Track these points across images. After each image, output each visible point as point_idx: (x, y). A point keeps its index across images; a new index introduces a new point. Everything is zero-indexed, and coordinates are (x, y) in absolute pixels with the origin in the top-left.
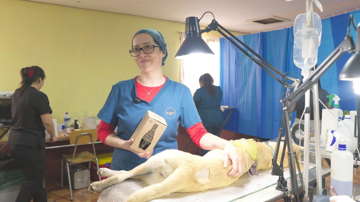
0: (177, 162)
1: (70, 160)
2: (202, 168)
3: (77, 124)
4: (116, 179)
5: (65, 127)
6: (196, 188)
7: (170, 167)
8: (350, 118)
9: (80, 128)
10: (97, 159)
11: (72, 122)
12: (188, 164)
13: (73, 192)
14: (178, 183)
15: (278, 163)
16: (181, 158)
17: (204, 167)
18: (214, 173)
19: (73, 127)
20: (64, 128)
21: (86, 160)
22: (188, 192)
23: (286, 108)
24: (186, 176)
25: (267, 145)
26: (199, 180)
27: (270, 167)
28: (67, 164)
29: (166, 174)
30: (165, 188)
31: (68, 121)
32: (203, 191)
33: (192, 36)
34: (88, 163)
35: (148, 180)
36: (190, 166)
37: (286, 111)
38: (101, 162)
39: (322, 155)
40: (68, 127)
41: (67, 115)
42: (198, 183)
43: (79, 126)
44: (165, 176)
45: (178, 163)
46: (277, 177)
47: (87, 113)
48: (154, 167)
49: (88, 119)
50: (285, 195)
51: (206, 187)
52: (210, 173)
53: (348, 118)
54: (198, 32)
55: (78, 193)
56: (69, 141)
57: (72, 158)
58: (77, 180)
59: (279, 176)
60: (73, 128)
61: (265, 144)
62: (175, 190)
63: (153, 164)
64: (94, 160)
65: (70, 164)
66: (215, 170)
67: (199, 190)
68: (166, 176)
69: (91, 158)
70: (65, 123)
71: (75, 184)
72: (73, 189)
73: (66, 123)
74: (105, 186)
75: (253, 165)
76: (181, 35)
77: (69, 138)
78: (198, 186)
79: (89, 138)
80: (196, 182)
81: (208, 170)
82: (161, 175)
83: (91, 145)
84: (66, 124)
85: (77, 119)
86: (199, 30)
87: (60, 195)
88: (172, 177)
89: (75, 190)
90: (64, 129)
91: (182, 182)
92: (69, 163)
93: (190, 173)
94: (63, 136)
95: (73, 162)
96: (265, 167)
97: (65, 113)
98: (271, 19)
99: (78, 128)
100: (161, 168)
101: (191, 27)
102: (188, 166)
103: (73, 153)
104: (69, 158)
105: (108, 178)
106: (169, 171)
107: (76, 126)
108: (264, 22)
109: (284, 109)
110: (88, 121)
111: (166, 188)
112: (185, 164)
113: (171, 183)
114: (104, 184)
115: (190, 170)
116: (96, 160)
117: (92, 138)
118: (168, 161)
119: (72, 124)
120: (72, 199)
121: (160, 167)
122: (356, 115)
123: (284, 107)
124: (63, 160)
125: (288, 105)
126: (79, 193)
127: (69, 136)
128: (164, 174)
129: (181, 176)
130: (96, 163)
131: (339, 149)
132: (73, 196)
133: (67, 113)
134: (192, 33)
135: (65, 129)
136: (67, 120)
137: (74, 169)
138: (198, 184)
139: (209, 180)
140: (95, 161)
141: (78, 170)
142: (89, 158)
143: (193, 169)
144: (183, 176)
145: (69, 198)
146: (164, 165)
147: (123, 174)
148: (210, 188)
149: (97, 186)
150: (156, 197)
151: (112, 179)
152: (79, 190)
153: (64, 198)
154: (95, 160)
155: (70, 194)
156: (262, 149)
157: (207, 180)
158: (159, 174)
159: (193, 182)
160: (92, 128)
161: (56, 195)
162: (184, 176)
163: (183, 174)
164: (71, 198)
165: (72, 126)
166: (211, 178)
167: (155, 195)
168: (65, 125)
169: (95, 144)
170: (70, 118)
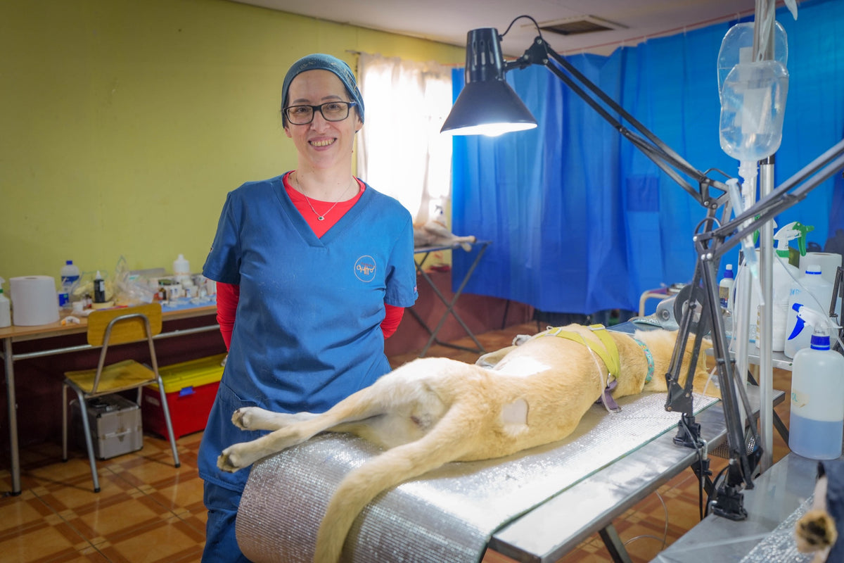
0: (453, 390)
1: (88, 387)
2: (510, 399)
3: (102, 289)
4: (295, 435)
5: (67, 299)
6: (500, 449)
7: (438, 403)
8: (820, 273)
9: (111, 299)
10: (160, 380)
11: (85, 286)
12: (481, 392)
13: (98, 467)
14: (461, 439)
15: (681, 382)
16: (461, 379)
17: (515, 397)
18: (539, 409)
19: (91, 298)
20: (64, 303)
21: (131, 385)
22: (481, 458)
23: (709, 255)
24: (479, 421)
25: (631, 339)
26: (506, 429)
27: (641, 389)
28: (81, 397)
29: (429, 419)
30: (432, 454)
31: (75, 283)
32: (513, 454)
33: (484, 78)
34: (135, 391)
35: (378, 432)
36: (487, 397)
37: (708, 262)
38: (170, 385)
39: (750, 358)
40: (78, 299)
41: (70, 266)
42: (505, 436)
43: (108, 295)
44: (426, 424)
45: (457, 390)
46: (677, 417)
47: (125, 262)
48: (396, 402)
49: (129, 276)
50: (698, 456)
51: (520, 445)
52: (528, 412)
53: (816, 273)
54: (499, 66)
55: (111, 467)
56: (85, 334)
57: (94, 380)
58: (107, 435)
59: (680, 414)
60: (90, 301)
61: (629, 337)
62: (454, 457)
63: (391, 395)
64: (154, 384)
65: (87, 397)
66: (539, 404)
67: (504, 454)
68: (429, 423)
69: (146, 379)
70: (66, 289)
71: (102, 444)
72: (99, 460)
73: (68, 287)
74: (264, 454)
75: (607, 388)
76: (357, 59)
77: (86, 328)
78: (503, 444)
79: (140, 327)
80: (498, 433)
81: (525, 403)
82: (416, 421)
83: (146, 344)
84: (69, 291)
85: (98, 276)
86: (502, 63)
87: (58, 479)
88: (447, 425)
89: (103, 460)
90: (64, 305)
91: (471, 437)
92: (84, 393)
93: (488, 413)
94: (67, 322)
95: (98, 391)
96: (632, 391)
97: (65, 263)
98: (584, 22)
99: (104, 301)
100: (415, 404)
101: (483, 55)
102: (480, 396)
103: (96, 367)
104: (87, 380)
105: (272, 434)
106: (435, 410)
107: (99, 296)
108: (563, 29)
109: (703, 257)
110: (132, 280)
111: (435, 451)
112: (472, 394)
113: (446, 440)
114: (262, 449)
115: (486, 406)
116: (158, 383)
117: (148, 327)
118: (433, 387)
119: (87, 290)
120: (97, 486)
121: (412, 402)
122: (840, 266)
123: (706, 254)
124: (65, 387)
125: (717, 249)
126: (116, 468)
127: (85, 321)
128: (424, 419)
129: (467, 423)
130: (159, 388)
131: (812, 347)
132: (99, 476)
133: (69, 263)
134: (483, 69)
135: (67, 304)
136: (72, 279)
137: (98, 406)
138: (503, 440)
139: (528, 429)
140: (157, 386)
141: (108, 409)
142: (139, 379)
143: (493, 403)
144: (472, 423)
145: (87, 484)
146: (423, 397)
147: (308, 423)
148: (527, 446)
149: (242, 454)
150: (412, 475)
151: (285, 436)
152: (114, 460)
153: (71, 486)
154: (155, 382)
155: (91, 473)
156: (624, 349)
157: (523, 428)
158: (410, 419)
159: (493, 436)
160: (142, 299)
161: (47, 480)
162: (473, 421)
163: (471, 417)
164: (94, 484)
165: (88, 297)
166: (531, 422)
167: (408, 472)
168: (67, 294)
169: (156, 341)
170: (80, 275)
